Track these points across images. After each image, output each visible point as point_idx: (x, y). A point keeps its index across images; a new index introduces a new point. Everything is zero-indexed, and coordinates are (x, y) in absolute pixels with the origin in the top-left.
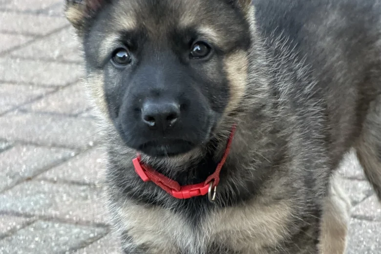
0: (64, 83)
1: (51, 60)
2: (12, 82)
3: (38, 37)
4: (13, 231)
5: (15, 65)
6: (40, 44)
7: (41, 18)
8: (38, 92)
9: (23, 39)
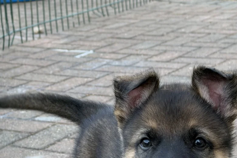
0: (57, 81)
1: (49, 74)
2: (36, 81)
3: (43, 67)
4: (48, 127)
5: (35, 76)
6: (44, 69)
7: (43, 61)
8: (47, 84)
9: (37, 68)
